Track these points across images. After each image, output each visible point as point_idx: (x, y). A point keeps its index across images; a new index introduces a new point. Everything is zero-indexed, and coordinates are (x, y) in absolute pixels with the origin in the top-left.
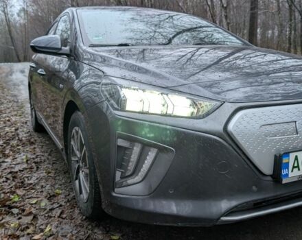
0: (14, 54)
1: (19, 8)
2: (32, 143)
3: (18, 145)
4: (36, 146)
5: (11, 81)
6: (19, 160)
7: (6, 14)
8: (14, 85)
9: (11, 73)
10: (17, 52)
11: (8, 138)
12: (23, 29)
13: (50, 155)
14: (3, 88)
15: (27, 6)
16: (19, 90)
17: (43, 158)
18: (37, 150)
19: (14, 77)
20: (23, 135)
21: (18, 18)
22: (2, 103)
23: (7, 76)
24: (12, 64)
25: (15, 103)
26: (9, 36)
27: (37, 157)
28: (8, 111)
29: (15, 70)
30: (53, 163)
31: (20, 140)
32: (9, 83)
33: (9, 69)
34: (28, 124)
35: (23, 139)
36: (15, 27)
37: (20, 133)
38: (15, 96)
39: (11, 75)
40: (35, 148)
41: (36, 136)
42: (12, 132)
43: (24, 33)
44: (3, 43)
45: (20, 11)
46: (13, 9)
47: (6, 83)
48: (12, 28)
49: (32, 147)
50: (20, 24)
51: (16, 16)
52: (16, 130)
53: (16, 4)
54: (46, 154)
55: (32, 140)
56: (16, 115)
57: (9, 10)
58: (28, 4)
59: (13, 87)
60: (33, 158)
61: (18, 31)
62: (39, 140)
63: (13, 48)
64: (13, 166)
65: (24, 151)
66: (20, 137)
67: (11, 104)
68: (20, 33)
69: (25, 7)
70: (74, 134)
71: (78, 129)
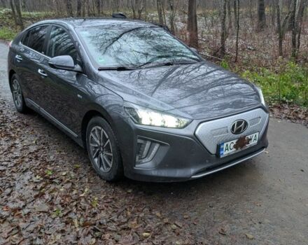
60: (39, 140)
70: (95, 130)
71: (100, 128)
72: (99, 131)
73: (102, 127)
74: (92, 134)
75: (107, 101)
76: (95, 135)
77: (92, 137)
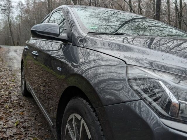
0: (12, 41)
1: (17, 15)
2: (21, 107)
3: (10, 108)
4: (24, 109)
5: (9, 56)
6: (10, 123)
7: (9, 17)
8: (10, 59)
9: (9, 52)
10: (13, 40)
11: (3, 100)
12: (18, 27)
13: (35, 119)
14: (3, 61)
15: (22, 14)
16: (13, 63)
17: (30, 122)
18: (25, 113)
19: (10, 54)
20: (14, 99)
21: (15, 21)
22: (1, 71)
23: (6, 53)
24: (10, 46)
25: (10, 72)
26: (9, 30)
27: (25, 122)
28: (5, 77)
29: (11, 50)
30: (39, 129)
31: (12, 103)
32: (7, 58)
33: (8, 49)
34: (18, 88)
35: (15, 102)
36: (14, 25)
37: (12, 97)
38: (10, 66)
39: (9, 53)
40: (23, 112)
41: (24, 100)
42: (6, 95)
43: (18, 29)
44: (5, 34)
45: (17, 16)
46: (13, 15)
47: (5, 57)
48: (12, 26)
49: (21, 110)
50: (17, 24)
51: (14, 19)
52: (10, 93)
53: (15, 12)
54: (33, 119)
55: (21, 103)
56: (10, 81)
57: (11, 15)
58: (22, 13)
59: (9, 60)
60: (22, 123)
61: (15, 27)
62: (26, 104)
63: (11, 37)
64: (5, 130)
65: (14, 114)
66: (12, 100)
67: (7, 72)
68: (16, 29)
69: (21, 15)
70: (72, 120)
71: (79, 117)
72: (78, 121)
73: (83, 117)
74: (68, 126)
75: (96, 75)
76: (72, 128)
77: (68, 131)
